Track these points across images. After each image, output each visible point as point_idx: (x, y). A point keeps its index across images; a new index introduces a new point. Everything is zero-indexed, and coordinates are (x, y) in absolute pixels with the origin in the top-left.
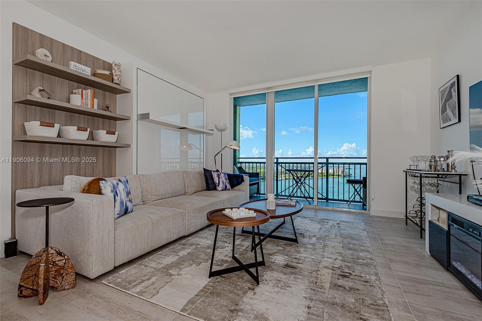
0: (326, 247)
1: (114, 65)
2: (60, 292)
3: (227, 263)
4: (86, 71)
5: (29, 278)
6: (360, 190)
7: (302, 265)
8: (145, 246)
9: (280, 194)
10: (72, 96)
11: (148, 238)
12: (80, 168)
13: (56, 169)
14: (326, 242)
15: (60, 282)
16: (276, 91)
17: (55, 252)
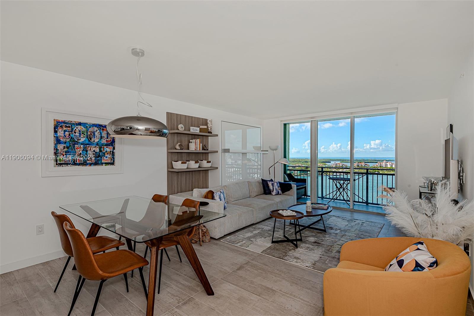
0: (344, 236)
1: (209, 121)
3: (281, 238)
4: (197, 130)
7: (324, 243)
8: (236, 227)
9: (325, 197)
10: (191, 144)
11: (237, 223)
14: (346, 233)
16: (318, 120)
17: (202, 225)
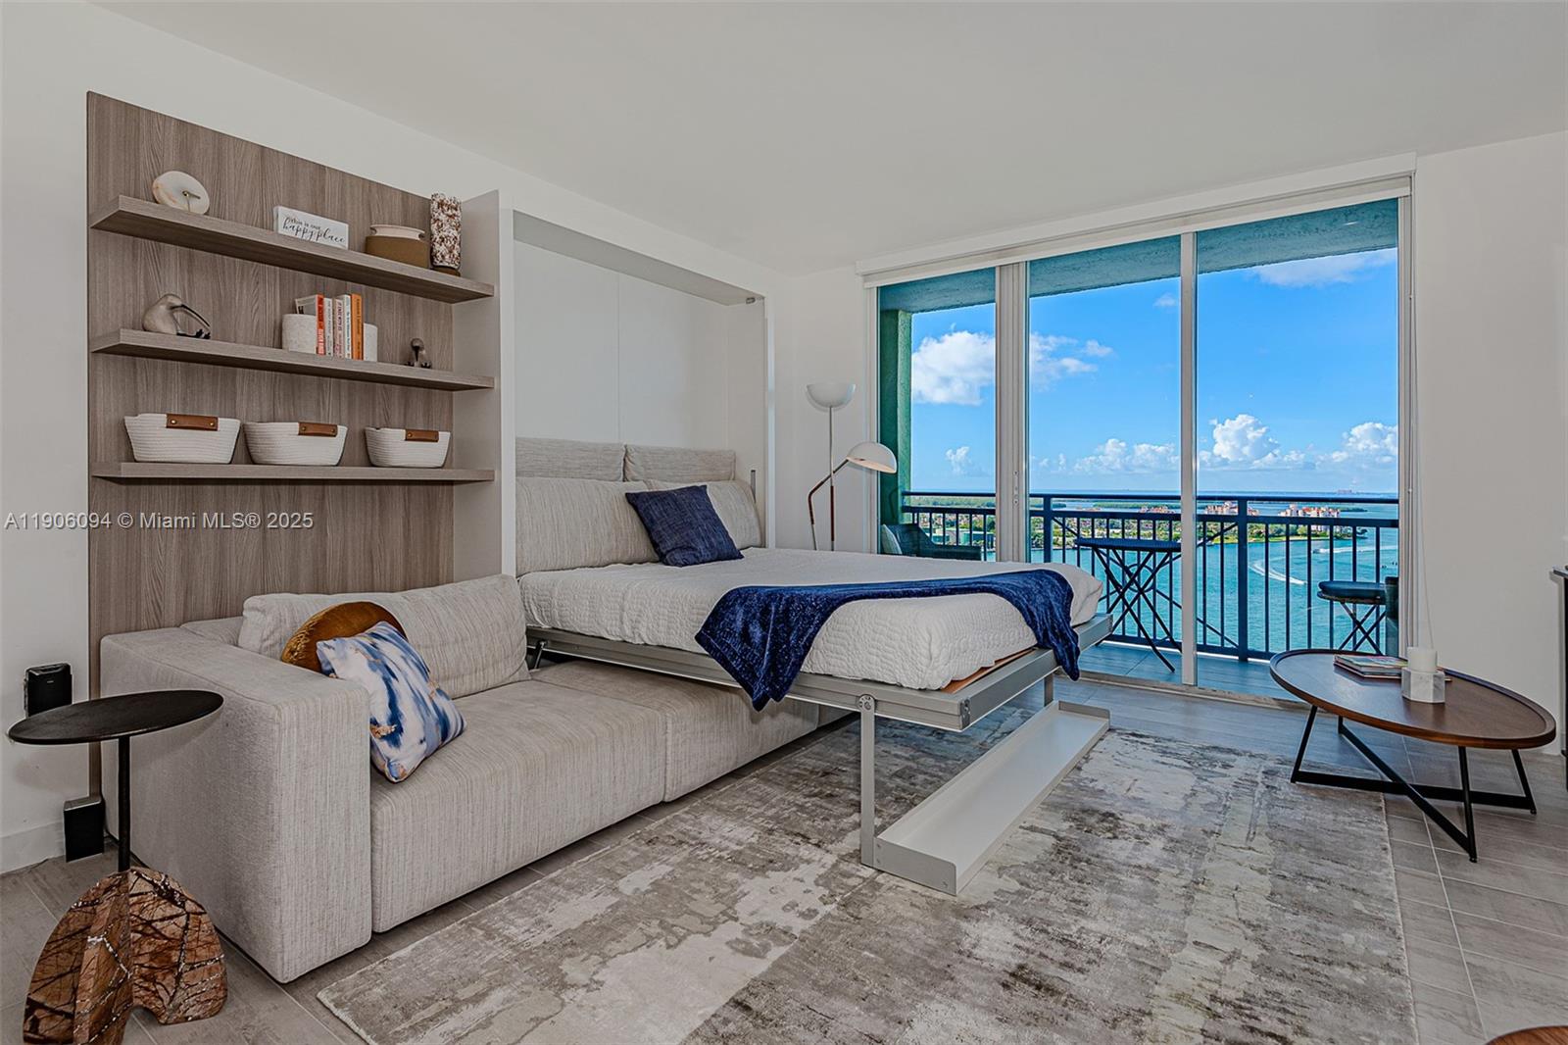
0: (1199, 890)
1: (436, 206)
2: (167, 1027)
3: (785, 943)
4: (333, 236)
5: (61, 976)
6: (1377, 625)
7: (1081, 976)
8: (499, 852)
10: (293, 321)
11: (509, 824)
12: (325, 555)
13: (240, 562)
14: (1206, 865)
15: (168, 993)
16: (1031, 262)
17: (149, 888)
